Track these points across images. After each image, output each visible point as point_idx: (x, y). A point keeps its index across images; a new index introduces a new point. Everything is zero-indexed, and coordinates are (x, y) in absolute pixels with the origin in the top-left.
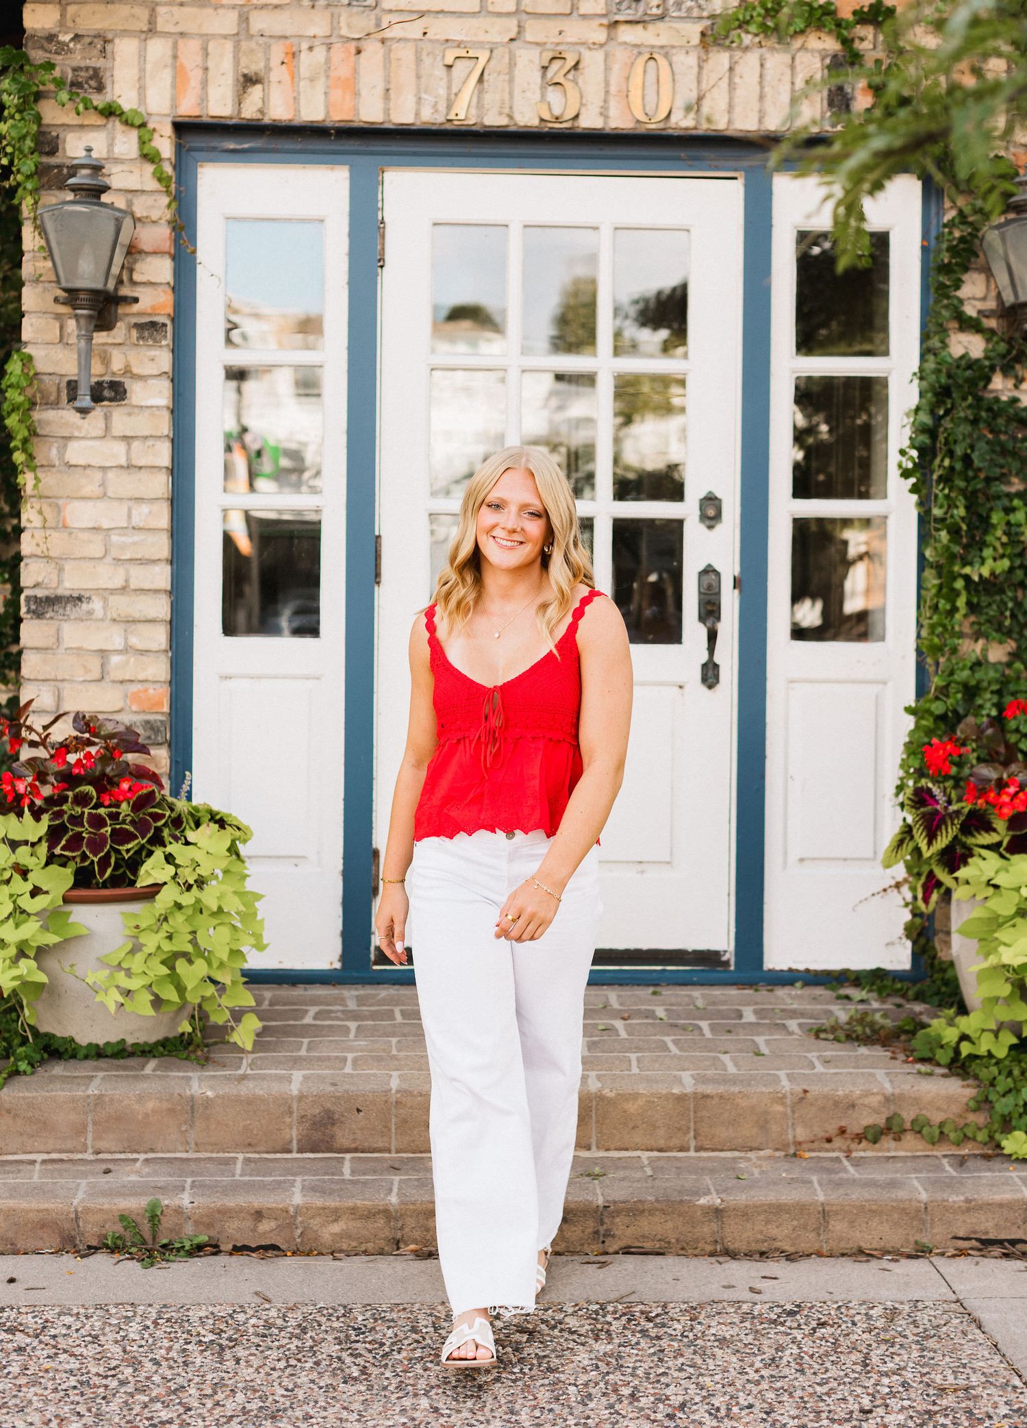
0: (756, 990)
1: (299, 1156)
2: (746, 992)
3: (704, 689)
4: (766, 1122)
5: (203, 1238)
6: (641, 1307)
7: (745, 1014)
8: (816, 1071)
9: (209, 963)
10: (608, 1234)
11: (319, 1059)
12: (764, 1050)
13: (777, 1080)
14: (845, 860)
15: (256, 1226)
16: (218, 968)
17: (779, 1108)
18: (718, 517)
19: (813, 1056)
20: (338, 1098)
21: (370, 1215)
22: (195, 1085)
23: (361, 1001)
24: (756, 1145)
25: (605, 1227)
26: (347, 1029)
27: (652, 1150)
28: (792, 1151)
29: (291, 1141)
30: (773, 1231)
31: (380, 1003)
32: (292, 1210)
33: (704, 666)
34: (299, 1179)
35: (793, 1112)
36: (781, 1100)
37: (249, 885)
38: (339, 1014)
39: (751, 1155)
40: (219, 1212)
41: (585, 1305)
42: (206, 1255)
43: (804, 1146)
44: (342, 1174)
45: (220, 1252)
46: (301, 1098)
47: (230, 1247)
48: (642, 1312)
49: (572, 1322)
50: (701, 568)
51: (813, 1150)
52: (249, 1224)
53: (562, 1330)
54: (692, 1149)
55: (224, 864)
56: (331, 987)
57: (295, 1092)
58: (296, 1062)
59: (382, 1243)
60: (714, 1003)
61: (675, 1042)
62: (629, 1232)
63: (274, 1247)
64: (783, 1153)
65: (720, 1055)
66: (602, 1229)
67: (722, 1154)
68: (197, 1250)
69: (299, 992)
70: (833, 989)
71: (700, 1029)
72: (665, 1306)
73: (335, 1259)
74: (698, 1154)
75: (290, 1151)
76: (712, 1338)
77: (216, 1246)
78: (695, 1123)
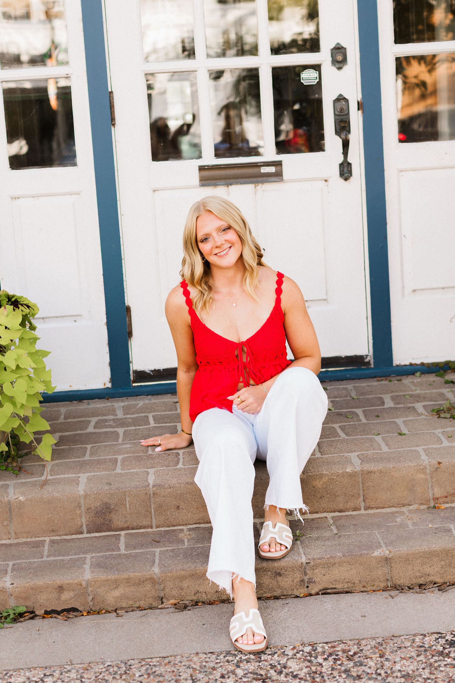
0: (390, 381)
1: (88, 535)
2: (384, 382)
3: (342, 181)
4: (413, 486)
5: (22, 609)
6: (342, 646)
7: (386, 400)
8: (443, 445)
9: (14, 404)
10: (310, 581)
11: (99, 462)
12: (405, 430)
13: (417, 455)
14: (443, 288)
15: (59, 597)
16: (21, 407)
17: (422, 476)
18: (344, 60)
19: (438, 431)
20: (112, 494)
21: (140, 582)
22: (11, 491)
23: (126, 410)
24: (406, 502)
25: (308, 577)
26: (117, 434)
27: (334, 512)
28: (432, 504)
29: (82, 526)
30: (428, 570)
31: (141, 410)
32: (84, 583)
33: (341, 165)
34: (89, 556)
35: (432, 478)
36: (423, 470)
37: (39, 346)
38: (111, 423)
39: (404, 509)
40: (32, 589)
41: (301, 648)
42: (25, 620)
43: (441, 500)
44: (119, 549)
45: (36, 616)
46: (86, 496)
47: (43, 612)
48: (344, 651)
49: (293, 666)
50: (335, 97)
51: (447, 503)
52: (55, 595)
53: (287, 675)
54: (362, 508)
55: (19, 334)
56: (106, 401)
57: (82, 493)
58: (82, 466)
59: (150, 601)
60: (363, 394)
61: (342, 428)
62: (325, 578)
63: (74, 610)
64: (426, 507)
65: (374, 437)
66: (306, 578)
67: (384, 511)
68: (19, 617)
69: (84, 406)
70: (441, 376)
71: (357, 415)
72: (359, 644)
73: (118, 616)
74: (367, 512)
75: (82, 533)
76: (399, 675)
77: (33, 612)
78: (363, 491)
